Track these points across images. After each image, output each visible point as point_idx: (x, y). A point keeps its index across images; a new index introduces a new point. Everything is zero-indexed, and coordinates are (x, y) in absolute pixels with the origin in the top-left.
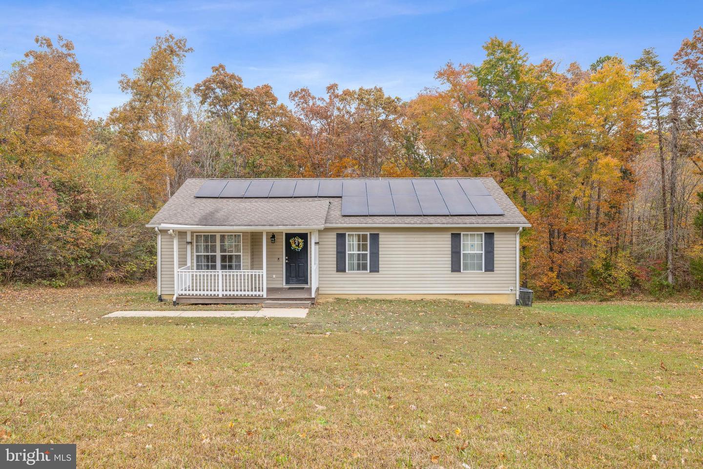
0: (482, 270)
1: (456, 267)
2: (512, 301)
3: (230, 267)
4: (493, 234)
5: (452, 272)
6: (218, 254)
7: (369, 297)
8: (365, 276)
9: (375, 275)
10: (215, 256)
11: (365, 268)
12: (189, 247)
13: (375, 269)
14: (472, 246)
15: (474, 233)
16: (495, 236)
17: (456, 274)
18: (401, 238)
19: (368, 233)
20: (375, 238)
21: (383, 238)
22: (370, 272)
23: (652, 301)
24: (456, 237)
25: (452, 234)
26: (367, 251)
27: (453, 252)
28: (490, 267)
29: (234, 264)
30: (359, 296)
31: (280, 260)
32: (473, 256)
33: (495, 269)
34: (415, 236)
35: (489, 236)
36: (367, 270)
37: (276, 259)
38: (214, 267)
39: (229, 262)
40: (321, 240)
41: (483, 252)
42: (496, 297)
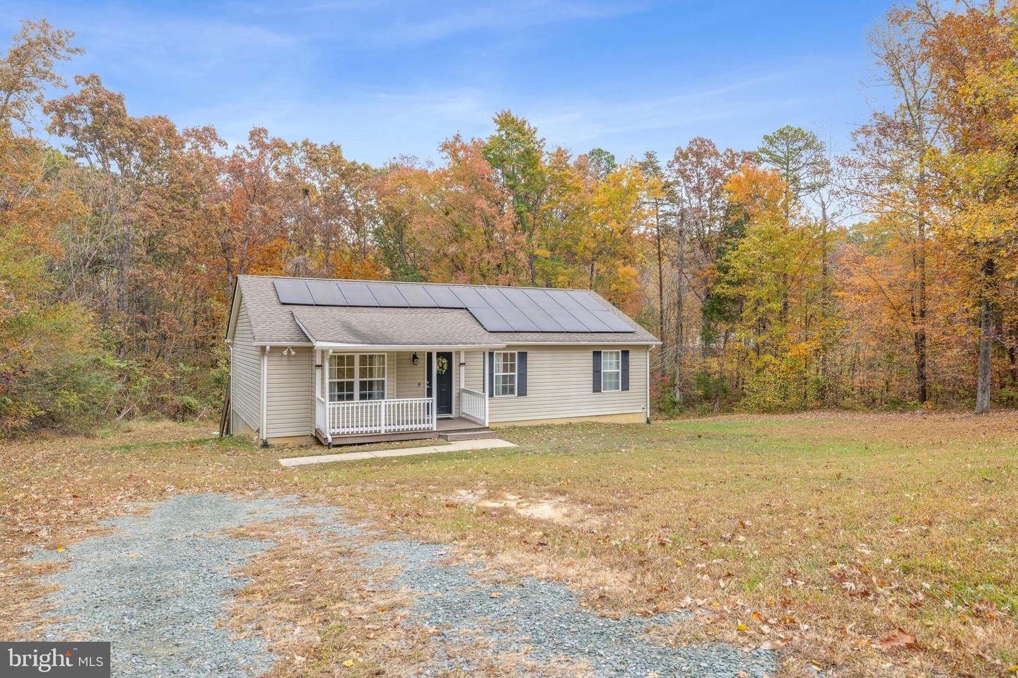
0: (618, 389)
1: (597, 388)
2: (644, 420)
3: (371, 396)
4: (628, 352)
5: (594, 392)
6: (357, 380)
7: (516, 424)
8: (512, 399)
9: (522, 399)
10: (352, 382)
11: (512, 391)
12: (318, 372)
13: (523, 392)
14: (611, 364)
15: (611, 351)
16: (630, 354)
17: (597, 395)
18: (547, 357)
19: (516, 352)
20: (523, 356)
21: (531, 356)
22: (518, 395)
23: (666, 419)
24: (597, 355)
25: (594, 352)
26: (514, 372)
27: (594, 371)
28: (626, 387)
29: (375, 391)
30: (506, 424)
31: (422, 385)
32: (611, 374)
33: (630, 388)
34: (561, 355)
35: (626, 353)
36: (513, 393)
37: (417, 385)
38: (350, 397)
39: (368, 391)
40: (468, 360)
41: (620, 371)
42: (630, 416)
